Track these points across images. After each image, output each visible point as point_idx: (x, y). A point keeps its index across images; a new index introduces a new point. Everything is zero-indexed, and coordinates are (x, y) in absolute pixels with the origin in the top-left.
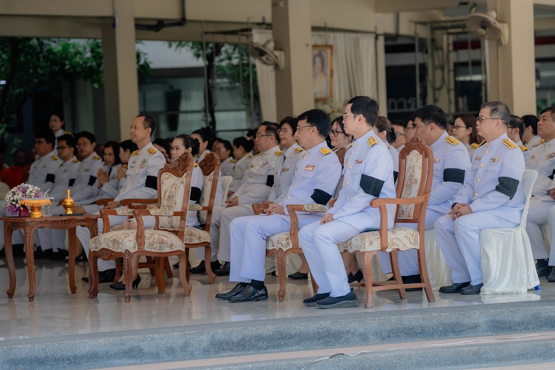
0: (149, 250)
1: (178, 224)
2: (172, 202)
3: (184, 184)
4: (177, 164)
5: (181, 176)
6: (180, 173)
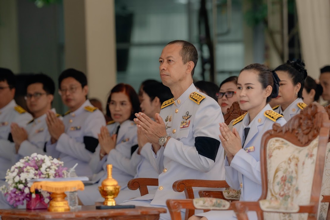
2: (289, 189)
3: (314, 158)
4: (296, 123)
5: (304, 143)
6: (304, 139)
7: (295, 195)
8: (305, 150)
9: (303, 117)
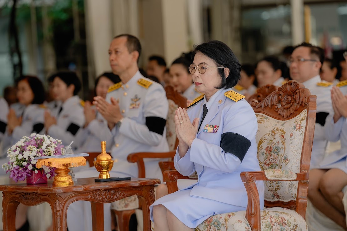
5: (285, 117)
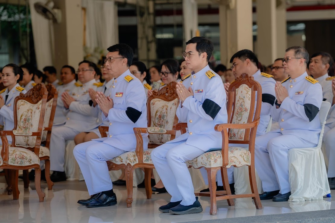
0: (12, 164)
1: (35, 142)
2: (28, 124)
3: (40, 109)
4: (31, 92)
5: (35, 103)
6: (35, 101)
7: (31, 127)
8: (36, 106)
9: (35, 90)
